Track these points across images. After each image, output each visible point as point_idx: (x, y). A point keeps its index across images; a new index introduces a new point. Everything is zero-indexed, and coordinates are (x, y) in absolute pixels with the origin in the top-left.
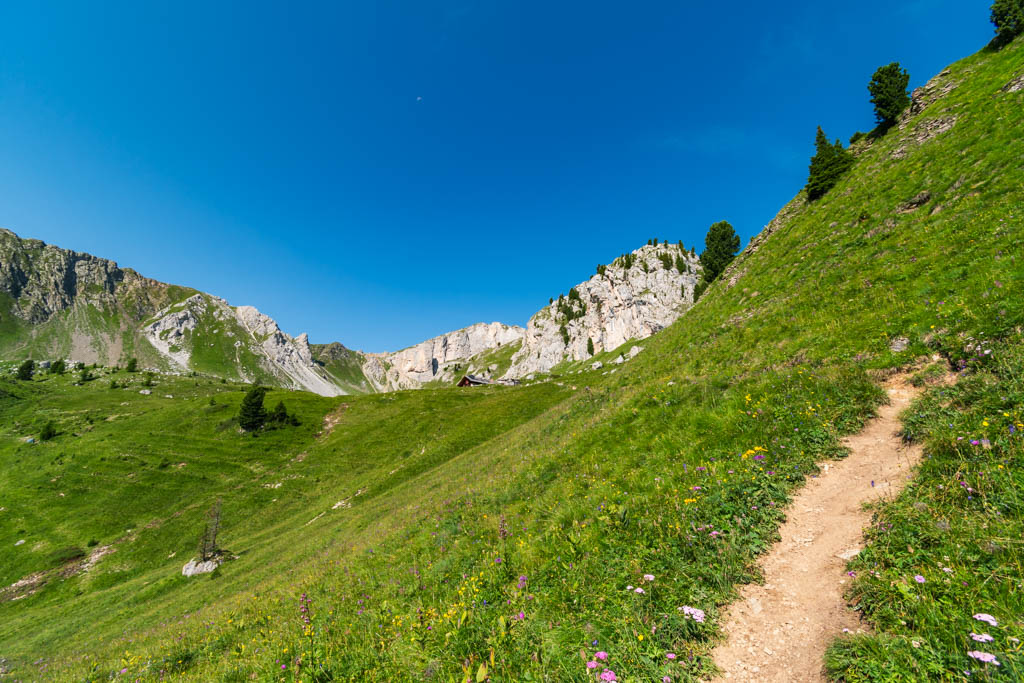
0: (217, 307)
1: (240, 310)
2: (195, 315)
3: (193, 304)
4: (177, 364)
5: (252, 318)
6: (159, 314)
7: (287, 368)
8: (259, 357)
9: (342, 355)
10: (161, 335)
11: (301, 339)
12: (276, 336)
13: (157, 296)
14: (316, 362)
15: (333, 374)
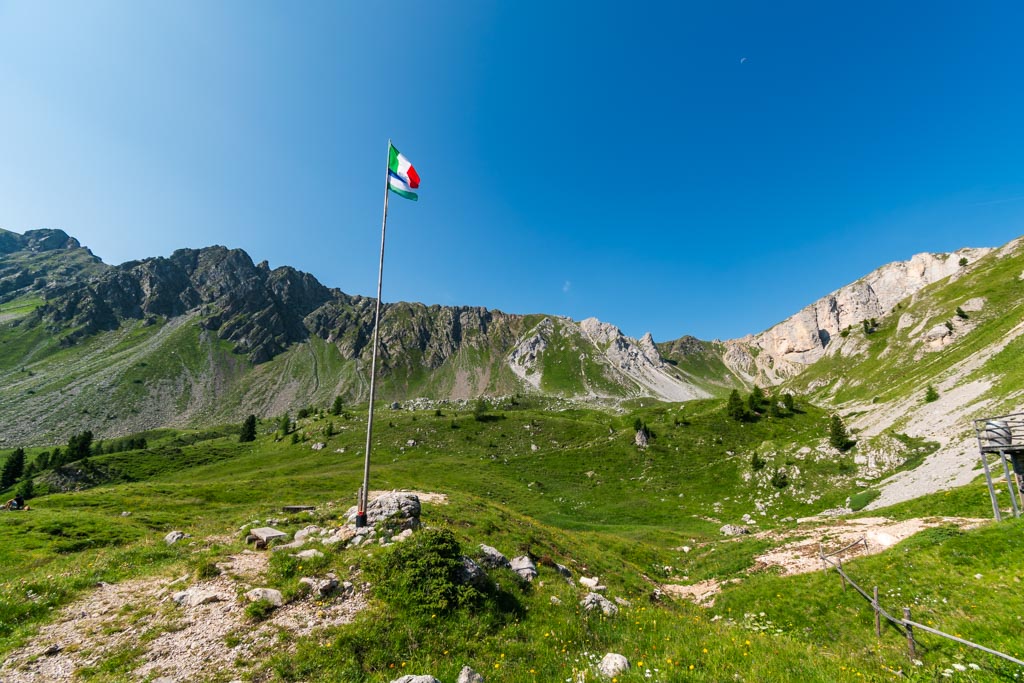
0: (563, 325)
1: (584, 323)
2: (544, 336)
3: (544, 327)
4: (531, 385)
5: (594, 329)
6: (517, 342)
7: (633, 373)
8: (602, 366)
9: (696, 348)
10: (520, 361)
11: (645, 340)
12: (617, 341)
13: (516, 327)
14: (667, 361)
15: (690, 372)
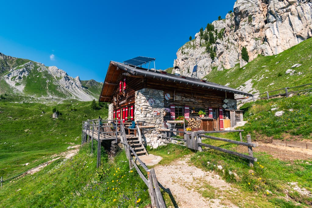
0: (39, 67)
1: (50, 68)
2: (28, 70)
3: (28, 66)
4: (18, 90)
5: (55, 71)
6: (11, 70)
7: (70, 90)
8: (57, 86)
9: (95, 84)
10: (12, 79)
11: (77, 79)
12: (65, 77)
13: (11, 63)
14: (84, 87)
15: (92, 92)
